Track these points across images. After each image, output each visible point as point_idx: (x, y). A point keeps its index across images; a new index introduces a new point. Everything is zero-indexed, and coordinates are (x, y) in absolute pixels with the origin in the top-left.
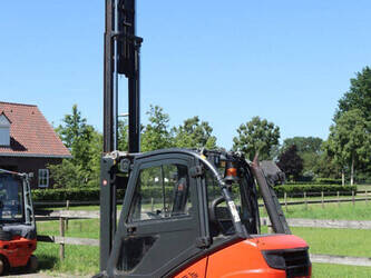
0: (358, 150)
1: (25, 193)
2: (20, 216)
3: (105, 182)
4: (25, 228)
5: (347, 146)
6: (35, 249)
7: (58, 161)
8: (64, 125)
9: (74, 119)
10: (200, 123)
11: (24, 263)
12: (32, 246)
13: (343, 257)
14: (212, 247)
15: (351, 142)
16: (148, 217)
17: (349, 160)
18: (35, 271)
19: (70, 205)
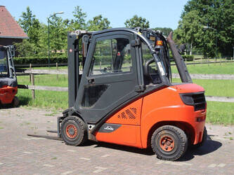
0: (195, 35)
1: (9, 59)
2: (6, 73)
3: (71, 50)
4: (9, 80)
5: (189, 32)
6: (17, 93)
7: (20, 40)
8: (22, 19)
9: (28, 15)
10: (102, 19)
11: (10, 101)
12: (15, 91)
13: (211, 97)
14: (146, 91)
15: (191, 30)
16: (100, 73)
17: (190, 41)
18: (18, 106)
19: (32, 67)
